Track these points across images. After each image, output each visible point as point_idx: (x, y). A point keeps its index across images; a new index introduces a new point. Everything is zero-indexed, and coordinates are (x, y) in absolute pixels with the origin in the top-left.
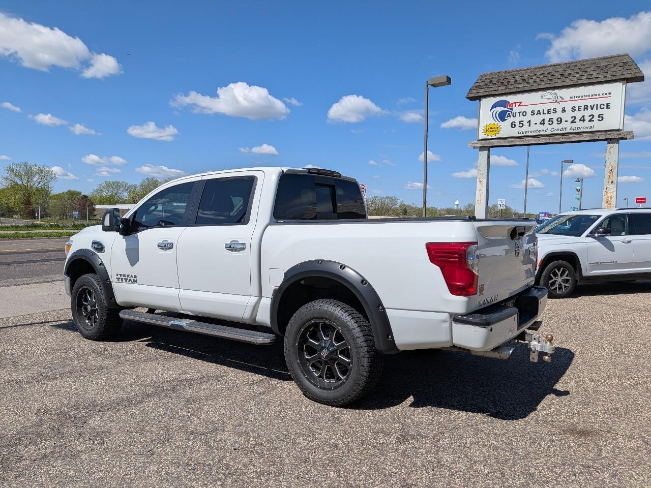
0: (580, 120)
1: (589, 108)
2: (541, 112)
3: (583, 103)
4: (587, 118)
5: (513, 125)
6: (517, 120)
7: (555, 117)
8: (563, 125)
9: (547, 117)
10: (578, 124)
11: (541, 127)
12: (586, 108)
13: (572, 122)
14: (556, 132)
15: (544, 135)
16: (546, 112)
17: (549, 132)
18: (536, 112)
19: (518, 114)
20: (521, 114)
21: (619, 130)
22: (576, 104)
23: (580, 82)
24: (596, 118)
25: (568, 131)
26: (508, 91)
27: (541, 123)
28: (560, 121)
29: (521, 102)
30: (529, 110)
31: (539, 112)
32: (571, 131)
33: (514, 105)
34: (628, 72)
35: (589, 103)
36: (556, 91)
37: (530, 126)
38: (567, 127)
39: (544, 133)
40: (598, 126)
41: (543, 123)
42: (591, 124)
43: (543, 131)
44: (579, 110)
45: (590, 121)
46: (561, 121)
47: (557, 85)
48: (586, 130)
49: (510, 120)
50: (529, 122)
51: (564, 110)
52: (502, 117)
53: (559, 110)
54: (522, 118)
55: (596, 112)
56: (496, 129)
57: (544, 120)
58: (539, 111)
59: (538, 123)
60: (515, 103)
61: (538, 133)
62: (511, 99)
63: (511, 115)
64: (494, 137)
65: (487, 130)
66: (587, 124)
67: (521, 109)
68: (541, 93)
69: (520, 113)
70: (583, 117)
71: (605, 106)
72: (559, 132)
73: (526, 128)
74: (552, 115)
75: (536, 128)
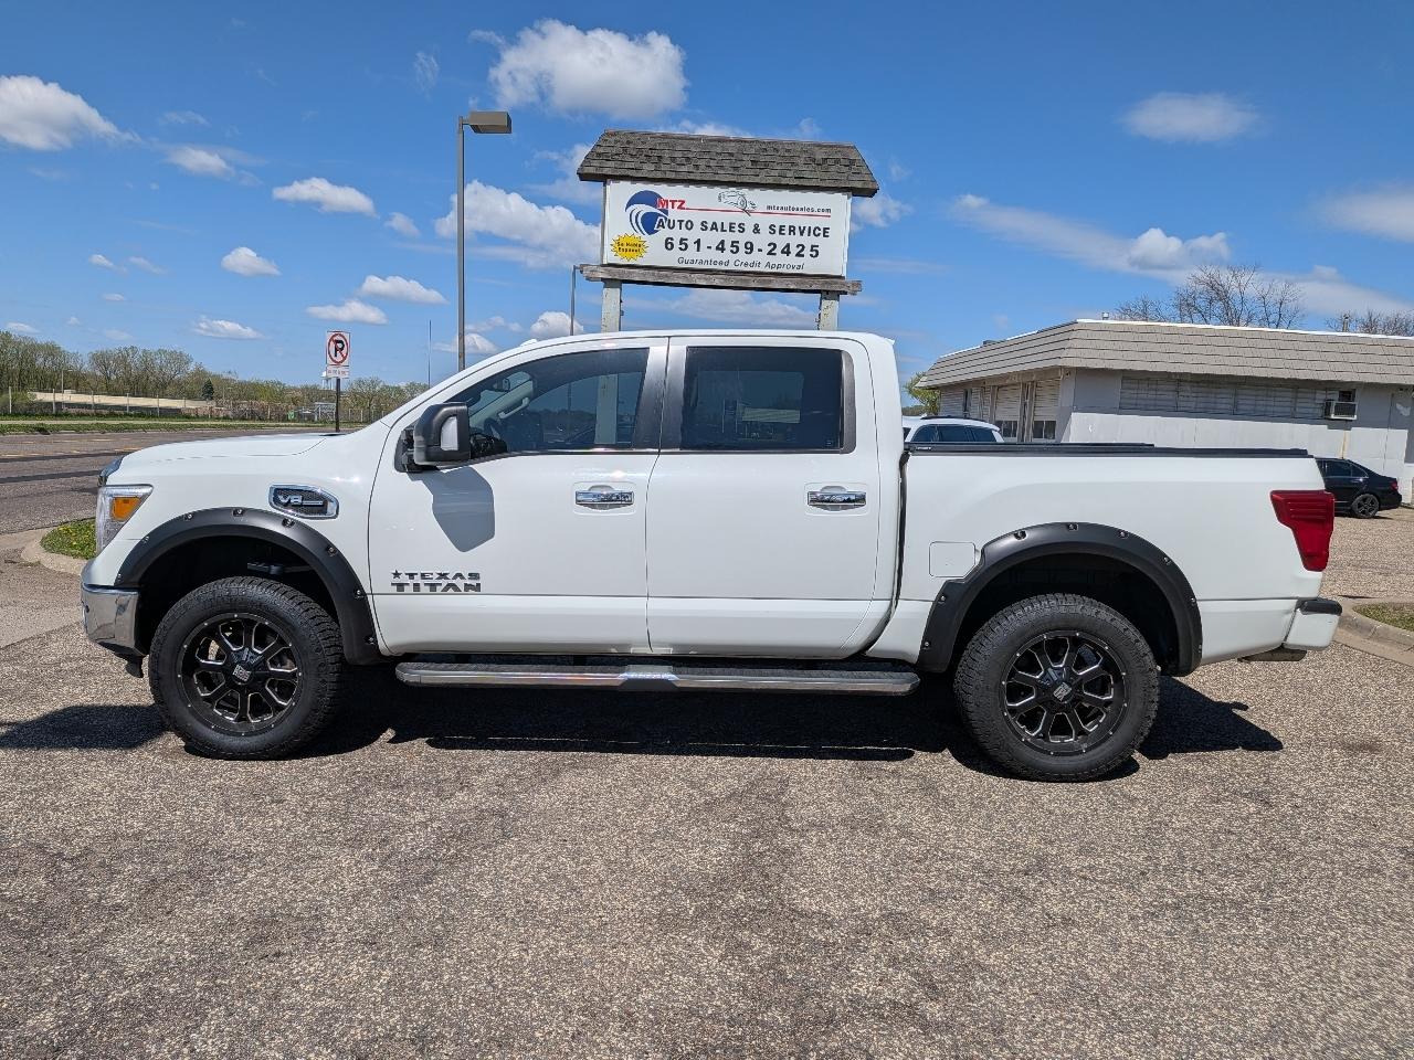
0: (783, 252)
1: (797, 231)
2: (719, 227)
3: (787, 221)
4: (794, 250)
5: (669, 244)
6: (677, 234)
7: (742, 239)
8: (756, 255)
9: (728, 237)
10: (780, 258)
11: (718, 256)
12: (792, 230)
13: (770, 253)
14: (743, 268)
15: (723, 271)
16: (726, 227)
17: (731, 267)
18: (709, 226)
19: (677, 224)
20: (684, 224)
21: (840, 277)
22: (778, 220)
23: (784, 181)
24: (807, 252)
25: (762, 269)
26: (659, 175)
27: (717, 248)
28: (750, 248)
29: (683, 202)
30: (697, 218)
31: (714, 227)
32: (768, 270)
33: (670, 204)
34: (856, 177)
35: (798, 221)
36: (745, 191)
37: (698, 250)
38: (761, 261)
39: (723, 267)
40: (810, 266)
41: (721, 247)
42: (800, 261)
43: (721, 263)
44: (780, 233)
45: (798, 255)
46: (752, 249)
47: (746, 180)
48: (791, 271)
49: (664, 233)
50: (698, 242)
51: (756, 230)
52: (649, 224)
53: (749, 228)
54: (684, 233)
55: (808, 241)
56: (637, 247)
57: (722, 242)
58: (714, 223)
59: (714, 247)
60: (673, 202)
61: (712, 267)
62: (664, 191)
63: (666, 225)
64: (632, 262)
65: (620, 246)
66: (792, 259)
67: (684, 215)
68: (718, 190)
69: (681, 221)
70: (788, 246)
71: (822, 232)
72: (748, 269)
73: (691, 254)
74: (736, 236)
75: (708, 257)
